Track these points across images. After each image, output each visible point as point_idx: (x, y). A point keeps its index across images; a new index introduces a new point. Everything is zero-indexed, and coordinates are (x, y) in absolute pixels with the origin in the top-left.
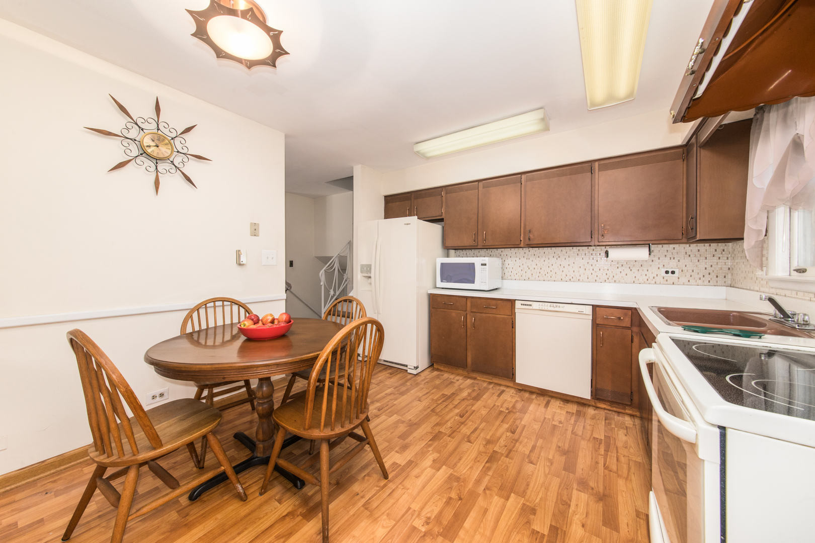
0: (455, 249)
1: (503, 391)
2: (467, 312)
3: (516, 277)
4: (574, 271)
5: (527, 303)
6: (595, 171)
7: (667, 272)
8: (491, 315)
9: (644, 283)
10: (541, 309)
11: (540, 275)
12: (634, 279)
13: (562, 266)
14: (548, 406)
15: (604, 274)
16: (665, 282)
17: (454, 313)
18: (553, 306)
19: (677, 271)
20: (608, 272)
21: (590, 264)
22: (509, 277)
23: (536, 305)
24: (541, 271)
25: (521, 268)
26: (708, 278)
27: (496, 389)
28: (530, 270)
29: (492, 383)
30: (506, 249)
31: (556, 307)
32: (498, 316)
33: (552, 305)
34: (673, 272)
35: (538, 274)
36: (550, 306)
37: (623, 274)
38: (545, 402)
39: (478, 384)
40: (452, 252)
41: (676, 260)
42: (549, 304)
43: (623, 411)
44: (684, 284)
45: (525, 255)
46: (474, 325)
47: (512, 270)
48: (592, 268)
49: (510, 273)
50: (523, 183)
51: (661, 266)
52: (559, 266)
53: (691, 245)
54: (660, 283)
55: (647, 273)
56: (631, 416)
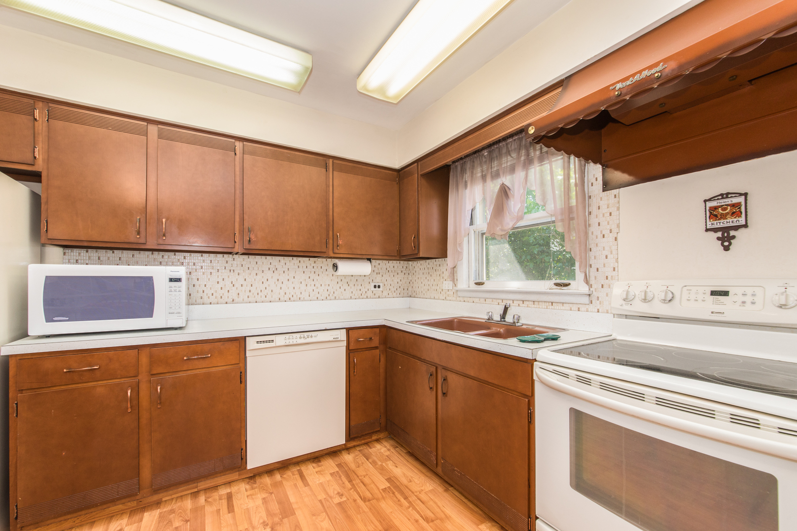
0: (65, 247)
1: (230, 497)
2: (140, 377)
3: (212, 299)
4: (294, 288)
5: (266, 337)
6: (329, 169)
7: (375, 287)
8: (197, 372)
9: (359, 298)
10: (288, 344)
11: (250, 294)
12: (351, 295)
13: (280, 281)
14: (305, 478)
15: (326, 290)
16: (374, 296)
17: (100, 388)
18: (304, 337)
19: (381, 285)
20: (329, 288)
21: (312, 278)
22: (199, 301)
23: (280, 340)
24: (251, 288)
25: (219, 286)
26: (399, 291)
27: (215, 500)
28: (235, 287)
29: (198, 492)
30: (192, 254)
31: (308, 337)
32: (214, 369)
33: (302, 336)
34: (379, 287)
35: (248, 294)
36: (300, 338)
37: (342, 289)
38: (297, 476)
39: (172, 511)
40: (54, 252)
41: (380, 275)
42: (298, 335)
43: (370, 440)
44: (385, 297)
45: (226, 265)
46: (159, 400)
47: (205, 289)
48: (313, 283)
49: (201, 294)
50: (238, 152)
51: (371, 281)
52: (277, 282)
53: (390, 262)
54: (370, 298)
55: (361, 288)
56: (378, 440)
